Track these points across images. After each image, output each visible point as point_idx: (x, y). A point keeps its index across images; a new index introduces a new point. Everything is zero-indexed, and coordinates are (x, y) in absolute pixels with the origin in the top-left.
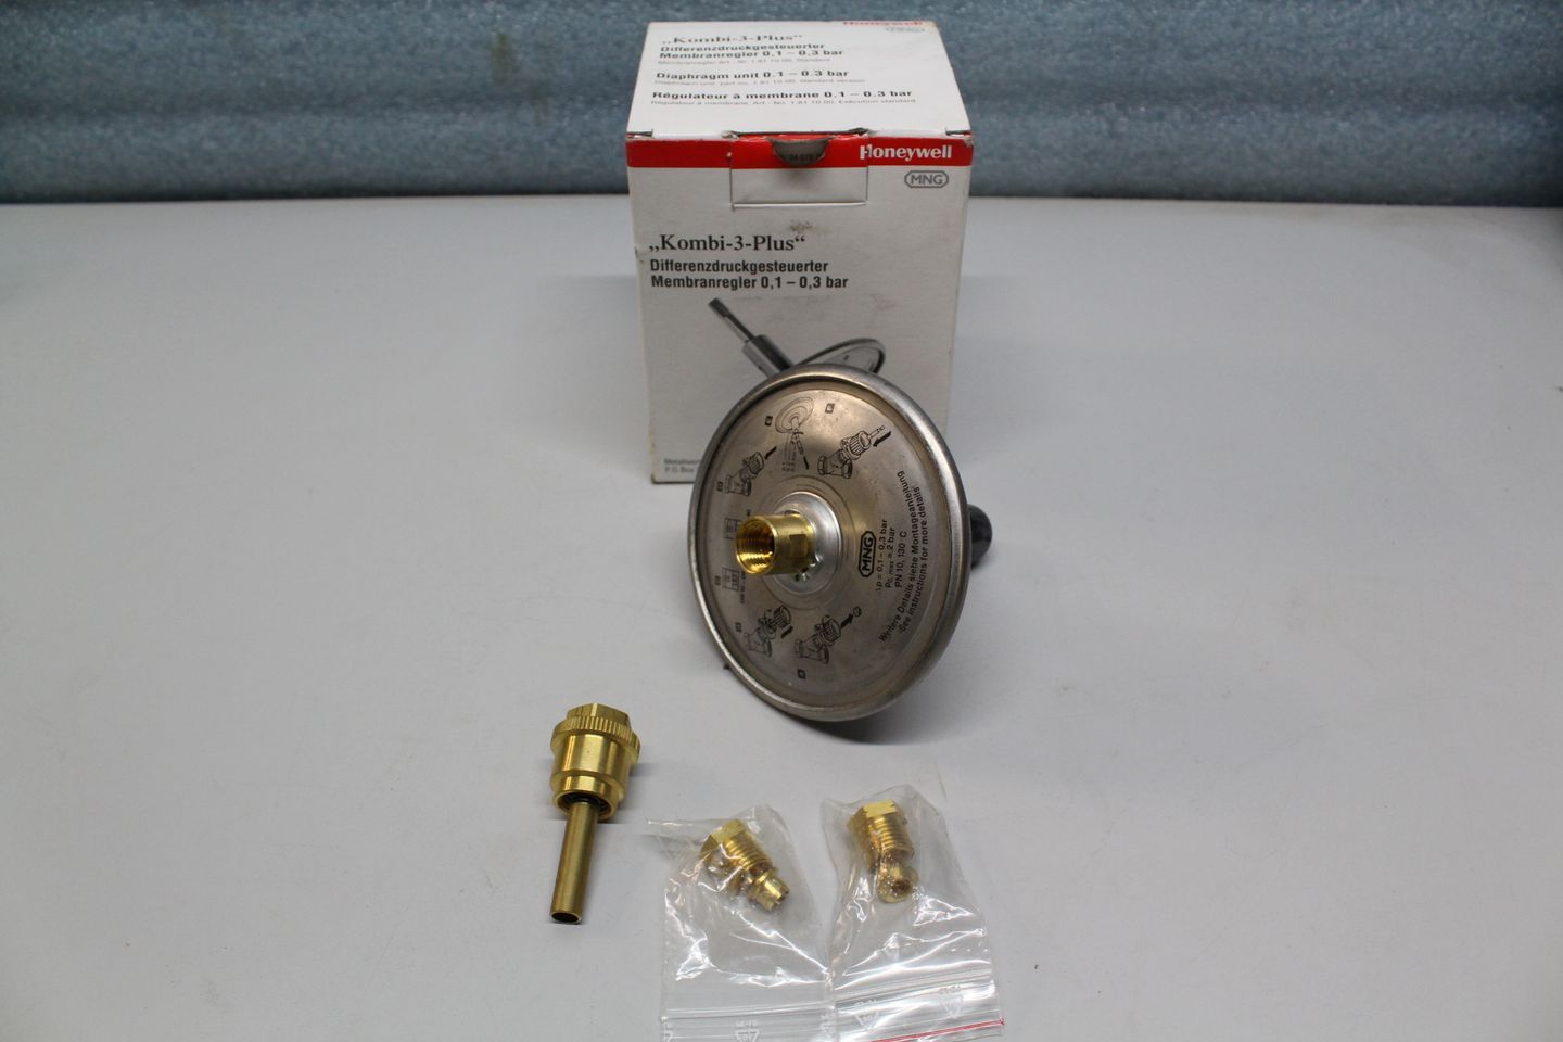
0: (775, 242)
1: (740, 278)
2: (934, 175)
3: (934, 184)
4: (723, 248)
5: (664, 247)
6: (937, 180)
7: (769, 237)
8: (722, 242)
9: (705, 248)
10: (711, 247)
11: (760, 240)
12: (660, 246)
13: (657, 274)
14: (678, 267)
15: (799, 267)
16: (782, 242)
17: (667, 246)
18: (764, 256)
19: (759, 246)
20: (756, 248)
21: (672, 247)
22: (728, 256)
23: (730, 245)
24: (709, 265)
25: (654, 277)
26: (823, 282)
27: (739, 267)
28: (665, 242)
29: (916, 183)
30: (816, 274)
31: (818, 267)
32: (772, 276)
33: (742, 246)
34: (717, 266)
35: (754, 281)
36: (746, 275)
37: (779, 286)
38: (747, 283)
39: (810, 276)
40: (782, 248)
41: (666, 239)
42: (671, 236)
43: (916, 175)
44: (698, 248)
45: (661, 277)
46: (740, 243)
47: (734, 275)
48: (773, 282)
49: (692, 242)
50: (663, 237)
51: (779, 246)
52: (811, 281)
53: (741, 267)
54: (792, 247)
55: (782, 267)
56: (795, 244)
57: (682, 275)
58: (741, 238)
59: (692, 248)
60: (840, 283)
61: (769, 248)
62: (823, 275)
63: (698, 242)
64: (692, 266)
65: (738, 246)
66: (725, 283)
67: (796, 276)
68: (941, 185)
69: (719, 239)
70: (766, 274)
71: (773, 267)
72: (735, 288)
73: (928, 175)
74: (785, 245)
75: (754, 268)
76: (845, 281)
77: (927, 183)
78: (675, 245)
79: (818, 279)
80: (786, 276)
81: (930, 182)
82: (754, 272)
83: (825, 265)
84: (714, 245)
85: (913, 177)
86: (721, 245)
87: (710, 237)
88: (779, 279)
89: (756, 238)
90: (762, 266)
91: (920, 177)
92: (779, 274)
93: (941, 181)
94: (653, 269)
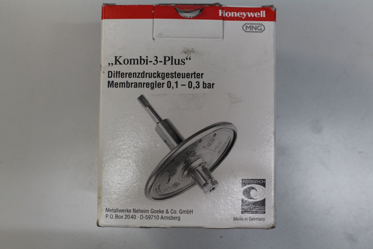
0: (175, 60)
1: (156, 82)
2: (257, 25)
3: (257, 31)
4: (147, 64)
5: (116, 64)
6: (259, 28)
7: (172, 57)
8: (147, 60)
9: (138, 64)
10: (141, 63)
11: (167, 59)
12: (114, 63)
13: (111, 80)
14: (122, 75)
15: (188, 75)
16: (179, 60)
17: (118, 63)
18: (169, 68)
19: (167, 62)
20: (165, 64)
21: (120, 64)
22: (150, 68)
23: (151, 62)
24: (139, 73)
25: (109, 82)
26: (201, 85)
27: (155, 75)
28: (117, 60)
29: (248, 30)
30: (197, 80)
31: (199, 75)
32: (173, 81)
33: (157, 61)
34: (143, 75)
35: (163, 84)
36: (159, 80)
37: (177, 87)
38: (160, 85)
39: (194, 80)
40: (179, 64)
41: (117, 59)
42: (120, 57)
43: (248, 26)
44: (134, 64)
45: (113, 82)
46: (156, 60)
47: (152, 80)
48: (173, 85)
49: (131, 60)
50: (116, 57)
51: (177, 63)
52: (194, 85)
53: (156, 75)
54: (184, 63)
55: (179, 75)
56: (186, 61)
57: (124, 80)
58: (157, 57)
59: (131, 64)
60: (210, 86)
61: (172, 64)
62: (201, 81)
63: (134, 60)
64: (130, 74)
65: (155, 62)
66: (147, 84)
67: (186, 81)
68: (261, 31)
69: (145, 58)
70: (170, 79)
71: (174, 75)
72: (153, 88)
73: (254, 26)
74: (180, 62)
75: (164, 76)
76: (213, 84)
77: (254, 30)
78: (122, 62)
79: (198, 83)
80: (181, 81)
81: (256, 29)
82: (163, 78)
83: (202, 74)
84: (142, 61)
85: (247, 27)
86: (146, 62)
87: (141, 57)
88: (177, 83)
89: (165, 57)
90: (167, 74)
91: (250, 26)
92: (177, 79)
93: (261, 29)
94: (109, 77)
